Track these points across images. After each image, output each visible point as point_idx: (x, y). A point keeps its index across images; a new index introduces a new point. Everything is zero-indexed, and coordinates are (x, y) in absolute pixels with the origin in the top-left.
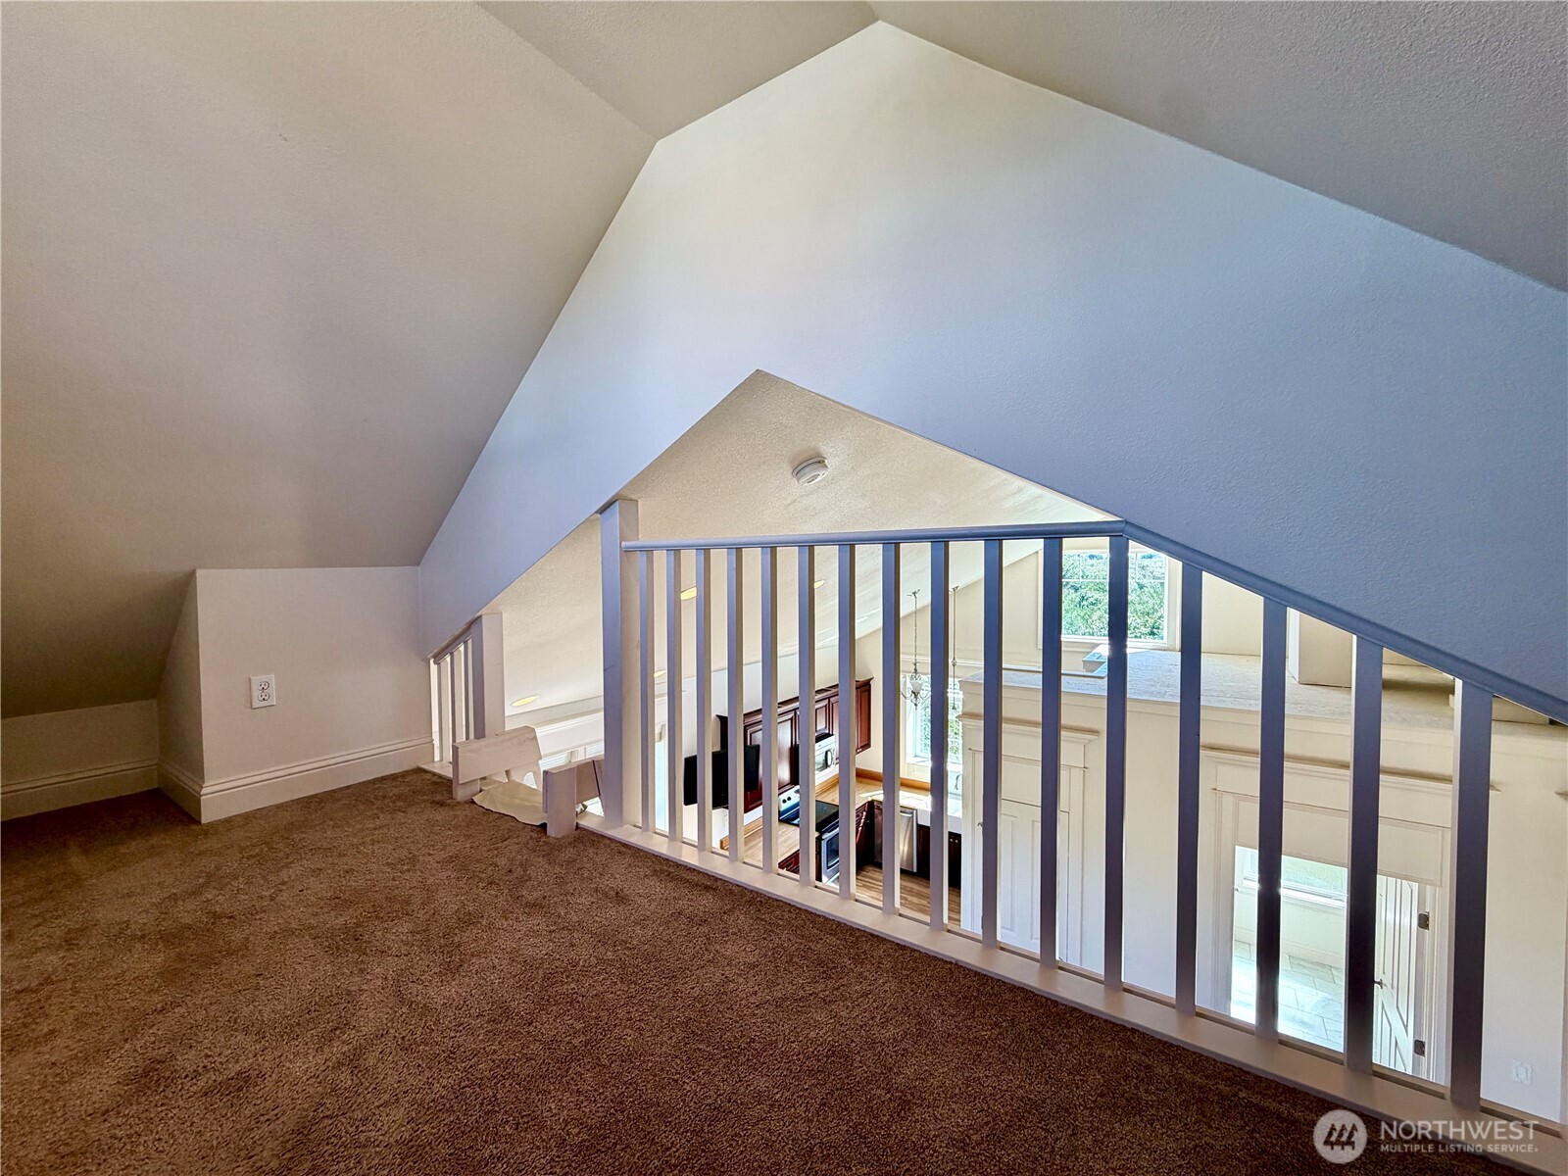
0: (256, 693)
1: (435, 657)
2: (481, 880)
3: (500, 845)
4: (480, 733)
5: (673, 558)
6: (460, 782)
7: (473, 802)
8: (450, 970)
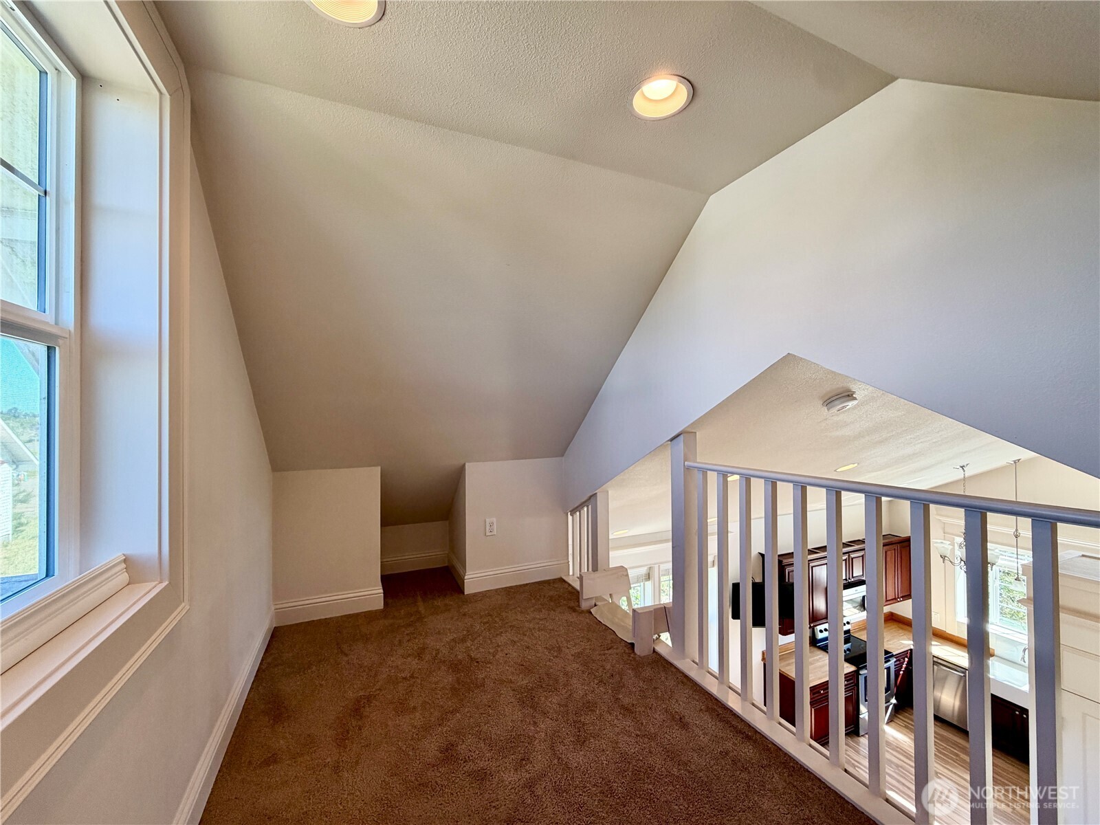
0: (488, 527)
1: (570, 511)
2: (596, 677)
3: (606, 652)
4: (595, 569)
5: (722, 479)
6: (584, 598)
7: (591, 613)
8: (581, 742)
